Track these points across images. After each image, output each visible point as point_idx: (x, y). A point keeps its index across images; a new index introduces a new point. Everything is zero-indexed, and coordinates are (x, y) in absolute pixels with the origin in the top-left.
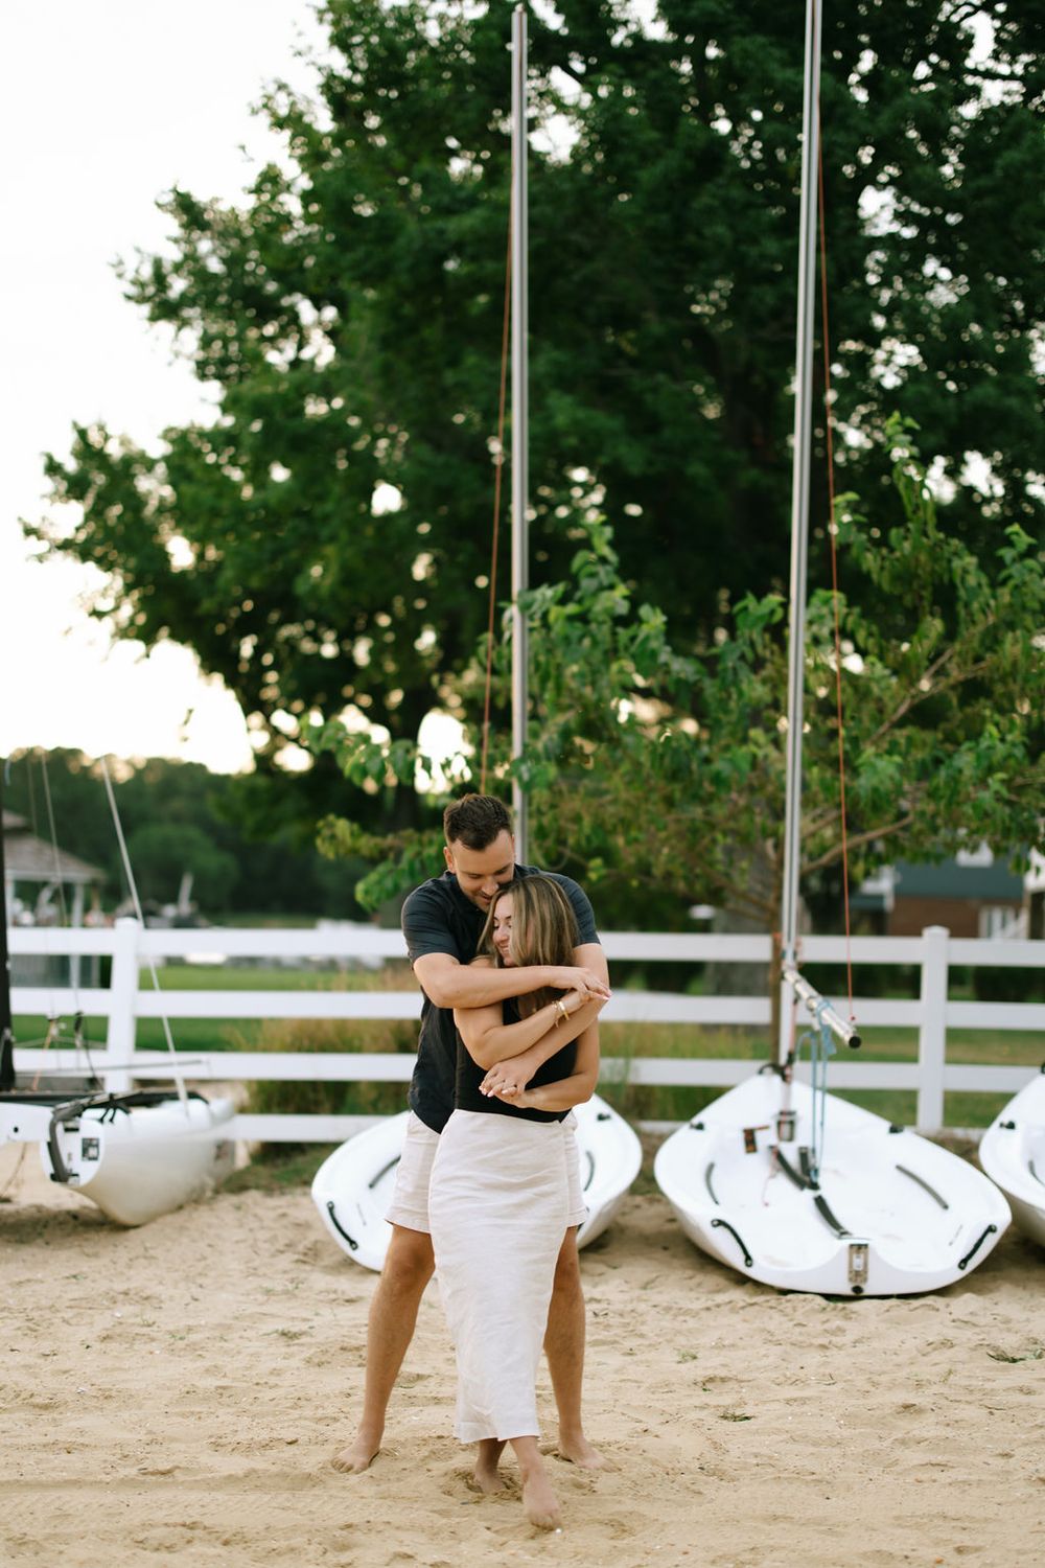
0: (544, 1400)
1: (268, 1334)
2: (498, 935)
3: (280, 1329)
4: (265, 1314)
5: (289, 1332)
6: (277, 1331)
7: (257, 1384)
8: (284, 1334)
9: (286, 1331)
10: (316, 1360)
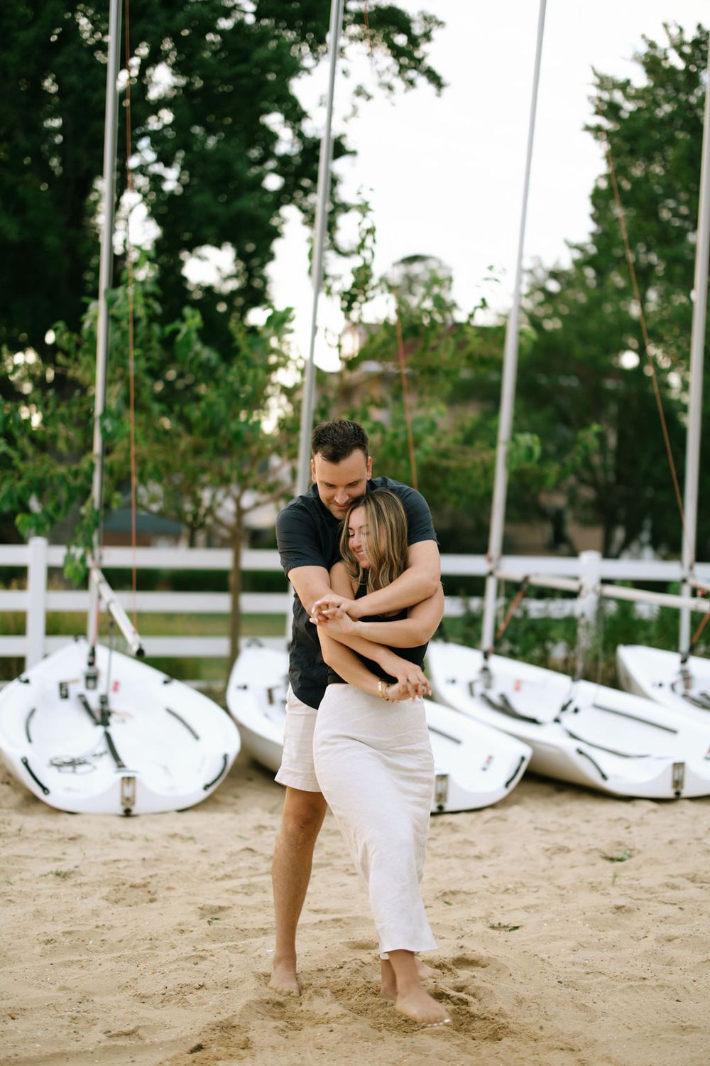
0: (345, 923)
1: (45, 876)
2: (353, 542)
3: (54, 870)
4: (19, 856)
5: (61, 872)
6: (52, 872)
7: (97, 927)
8: (58, 874)
9: (59, 871)
10: (113, 898)
